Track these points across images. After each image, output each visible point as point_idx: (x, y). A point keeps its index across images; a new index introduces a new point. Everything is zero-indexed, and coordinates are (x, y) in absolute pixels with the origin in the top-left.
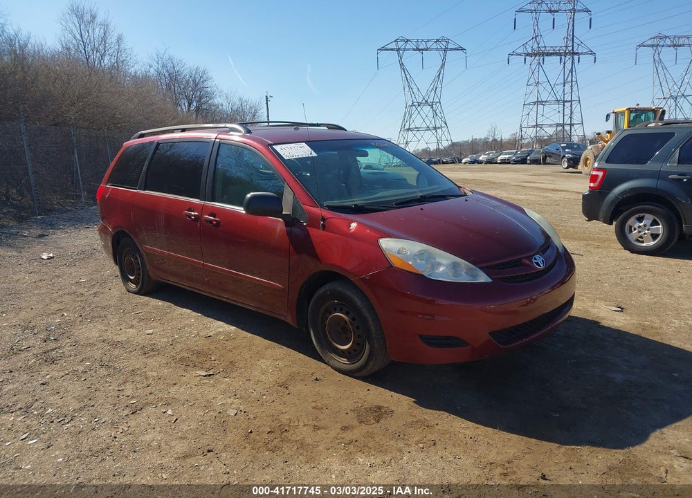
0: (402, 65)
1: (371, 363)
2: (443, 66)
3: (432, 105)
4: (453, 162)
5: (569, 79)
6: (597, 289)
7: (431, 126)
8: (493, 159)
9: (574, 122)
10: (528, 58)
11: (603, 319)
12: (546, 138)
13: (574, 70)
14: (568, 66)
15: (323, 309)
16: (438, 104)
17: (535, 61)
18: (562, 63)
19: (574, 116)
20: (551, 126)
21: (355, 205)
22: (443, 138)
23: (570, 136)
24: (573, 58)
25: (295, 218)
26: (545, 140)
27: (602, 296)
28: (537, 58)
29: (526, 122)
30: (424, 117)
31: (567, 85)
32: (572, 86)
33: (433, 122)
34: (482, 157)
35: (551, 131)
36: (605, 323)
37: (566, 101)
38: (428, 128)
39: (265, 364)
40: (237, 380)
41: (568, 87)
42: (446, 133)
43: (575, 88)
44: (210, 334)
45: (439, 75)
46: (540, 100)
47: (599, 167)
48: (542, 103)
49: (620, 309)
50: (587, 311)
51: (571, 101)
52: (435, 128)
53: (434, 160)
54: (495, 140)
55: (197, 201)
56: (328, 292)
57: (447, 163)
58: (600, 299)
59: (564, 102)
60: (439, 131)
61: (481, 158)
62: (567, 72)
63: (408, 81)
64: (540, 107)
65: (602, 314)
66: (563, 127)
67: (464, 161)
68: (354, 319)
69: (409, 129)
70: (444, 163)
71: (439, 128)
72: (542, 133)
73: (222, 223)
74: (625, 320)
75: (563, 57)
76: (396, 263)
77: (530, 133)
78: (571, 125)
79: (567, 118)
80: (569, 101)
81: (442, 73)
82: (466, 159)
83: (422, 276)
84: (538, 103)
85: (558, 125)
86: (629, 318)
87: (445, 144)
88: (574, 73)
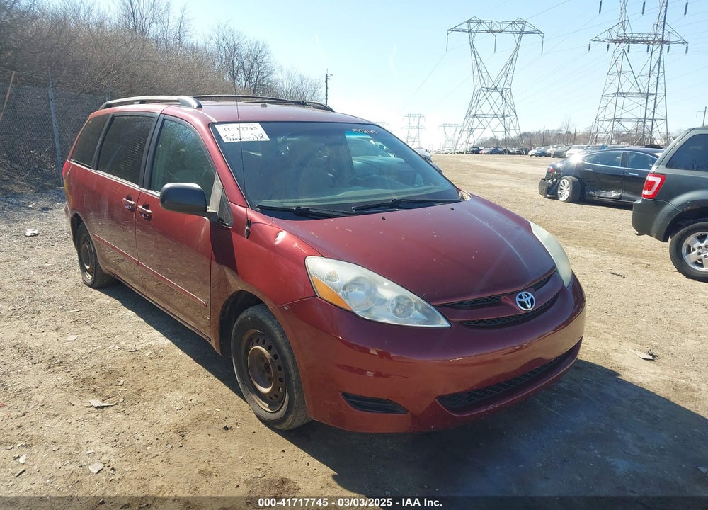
0: (473, 47)
1: (291, 417)
2: (517, 50)
3: (502, 91)
4: (520, 153)
5: (656, 70)
6: (629, 325)
7: (499, 113)
8: (562, 152)
9: (657, 116)
10: (612, 45)
11: (625, 369)
12: (625, 133)
13: (662, 60)
14: (656, 55)
15: (246, 337)
16: (508, 91)
17: (620, 49)
18: (650, 52)
19: (657, 111)
20: (630, 120)
21: (298, 208)
22: (511, 127)
23: (651, 133)
24: (662, 48)
25: (220, 219)
26: (623, 135)
27: (633, 336)
28: (622, 45)
29: (602, 115)
30: (492, 103)
31: (652, 76)
32: (658, 78)
33: (501, 109)
34: (551, 150)
35: (630, 126)
36: (627, 376)
37: (650, 94)
38: (496, 116)
39: (176, 397)
40: (131, 417)
41: (653, 78)
42: (515, 122)
43: (661, 80)
44: (138, 348)
45: (512, 60)
46: (620, 91)
47: (656, 171)
48: (623, 95)
49: (651, 357)
50: (607, 356)
51: (656, 94)
52: (503, 116)
53: (500, 149)
54: (569, 133)
55: (136, 187)
56: (249, 319)
57: (513, 153)
58: (630, 339)
59: (648, 94)
60: (507, 119)
61: (548, 151)
62: (654, 62)
63: (478, 64)
64: (620, 99)
65: (626, 363)
66: (644, 122)
67: (530, 153)
68: (275, 357)
69: (475, 116)
70: (510, 153)
71: (507, 116)
72: (619, 128)
73: (153, 217)
74: (654, 374)
75: (651, 46)
76: (323, 293)
77: (607, 128)
78: (653, 120)
79: (648, 112)
80: (653, 94)
81: (515, 58)
82: (533, 151)
83: (352, 313)
84: (618, 94)
85: (639, 119)
86: (659, 372)
87: (513, 134)
88: (662, 64)
